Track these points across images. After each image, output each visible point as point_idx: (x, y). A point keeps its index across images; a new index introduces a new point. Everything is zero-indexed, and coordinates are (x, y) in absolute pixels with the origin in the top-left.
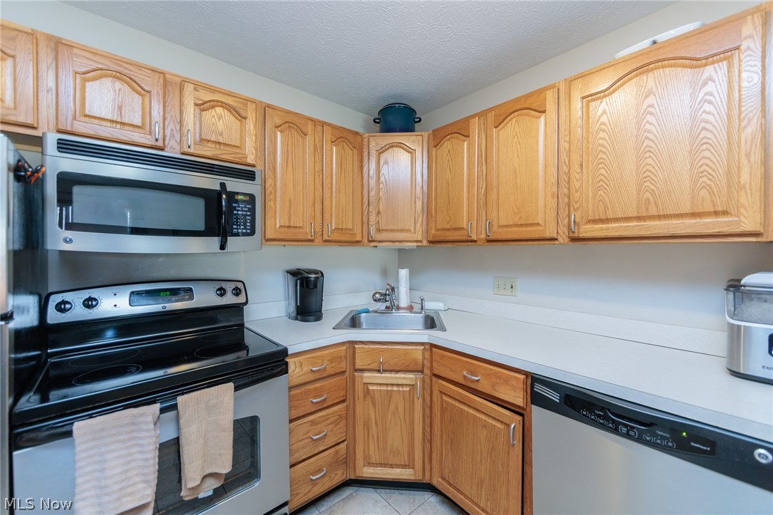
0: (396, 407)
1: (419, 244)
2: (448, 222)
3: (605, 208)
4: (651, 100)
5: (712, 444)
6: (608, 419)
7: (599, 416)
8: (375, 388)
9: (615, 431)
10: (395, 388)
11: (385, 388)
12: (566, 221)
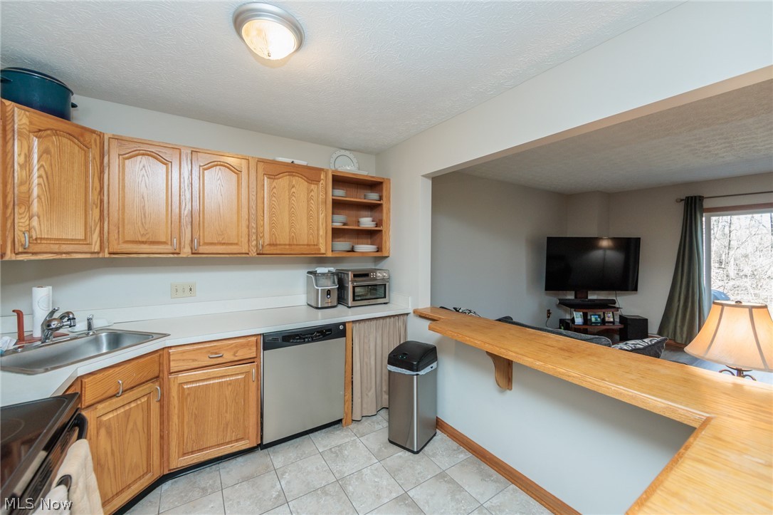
0: (135, 423)
1: (96, 256)
2: (142, 235)
3: (276, 238)
4: (293, 190)
5: (330, 330)
6: (300, 338)
7: (297, 339)
8: (111, 415)
9: (304, 342)
10: (133, 405)
11: (122, 410)
12: (254, 243)
